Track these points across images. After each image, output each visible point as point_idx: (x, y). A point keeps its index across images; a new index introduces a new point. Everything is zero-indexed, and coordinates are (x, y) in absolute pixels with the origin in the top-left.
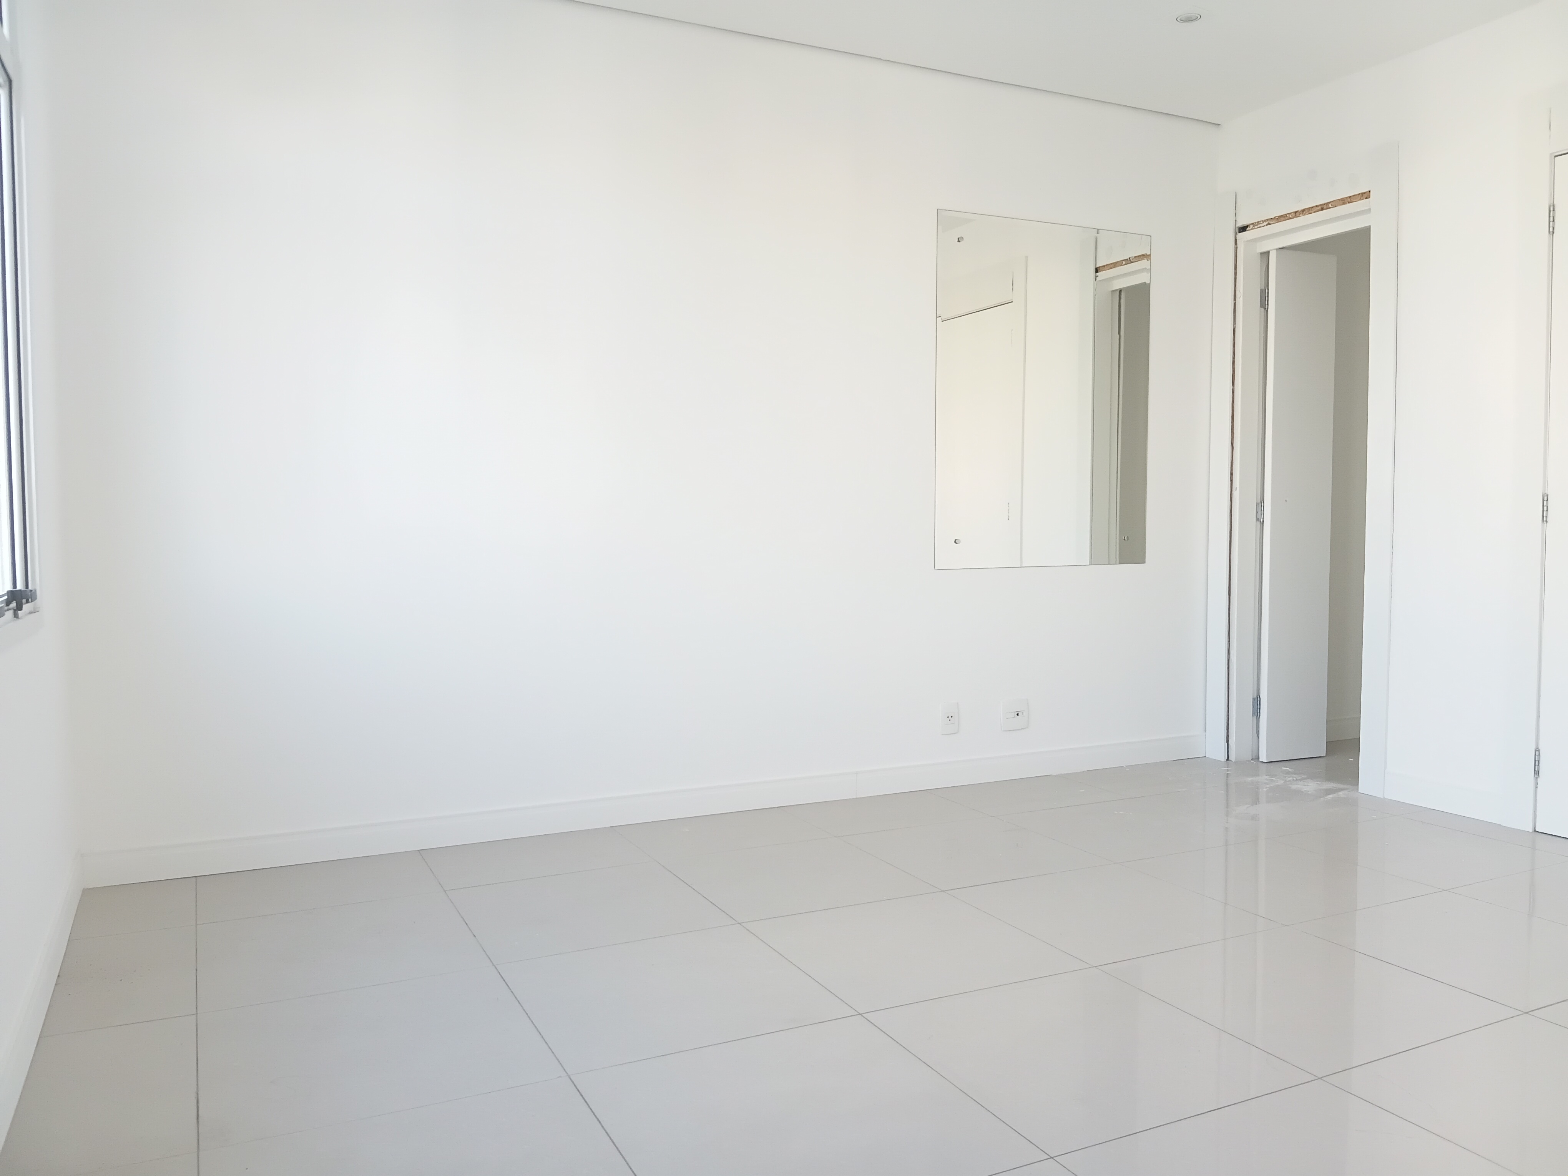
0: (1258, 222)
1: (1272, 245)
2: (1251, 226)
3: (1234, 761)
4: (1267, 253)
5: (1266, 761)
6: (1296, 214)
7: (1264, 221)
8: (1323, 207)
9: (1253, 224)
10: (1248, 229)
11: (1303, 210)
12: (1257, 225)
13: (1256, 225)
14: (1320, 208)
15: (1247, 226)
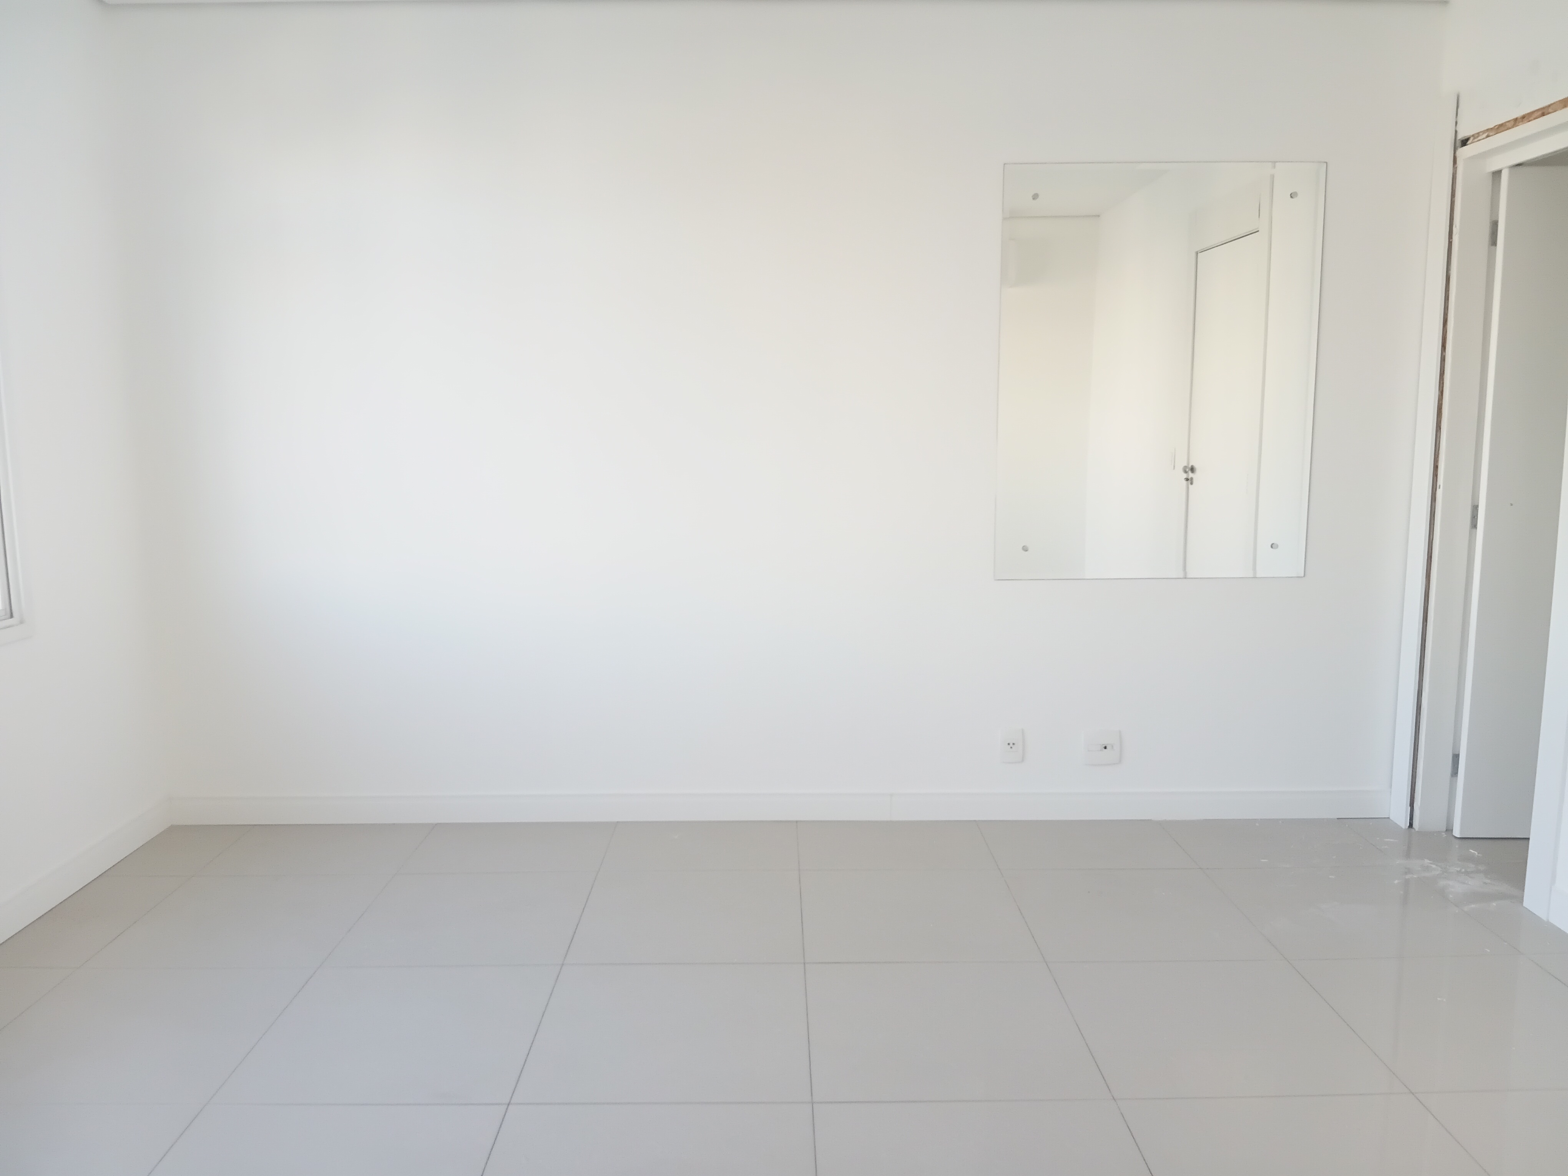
0: (1478, 133)
1: (1503, 162)
2: (1471, 139)
3: (1417, 830)
4: (1497, 174)
5: (1458, 836)
6: (1516, 122)
7: (1484, 132)
8: (1543, 112)
9: (1473, 136)
10: (1468, 142)
11: (1523, 117)
12: (1478, 137)
13: (1476, 136)
14: (1540, 113)
15: (1467, 139)
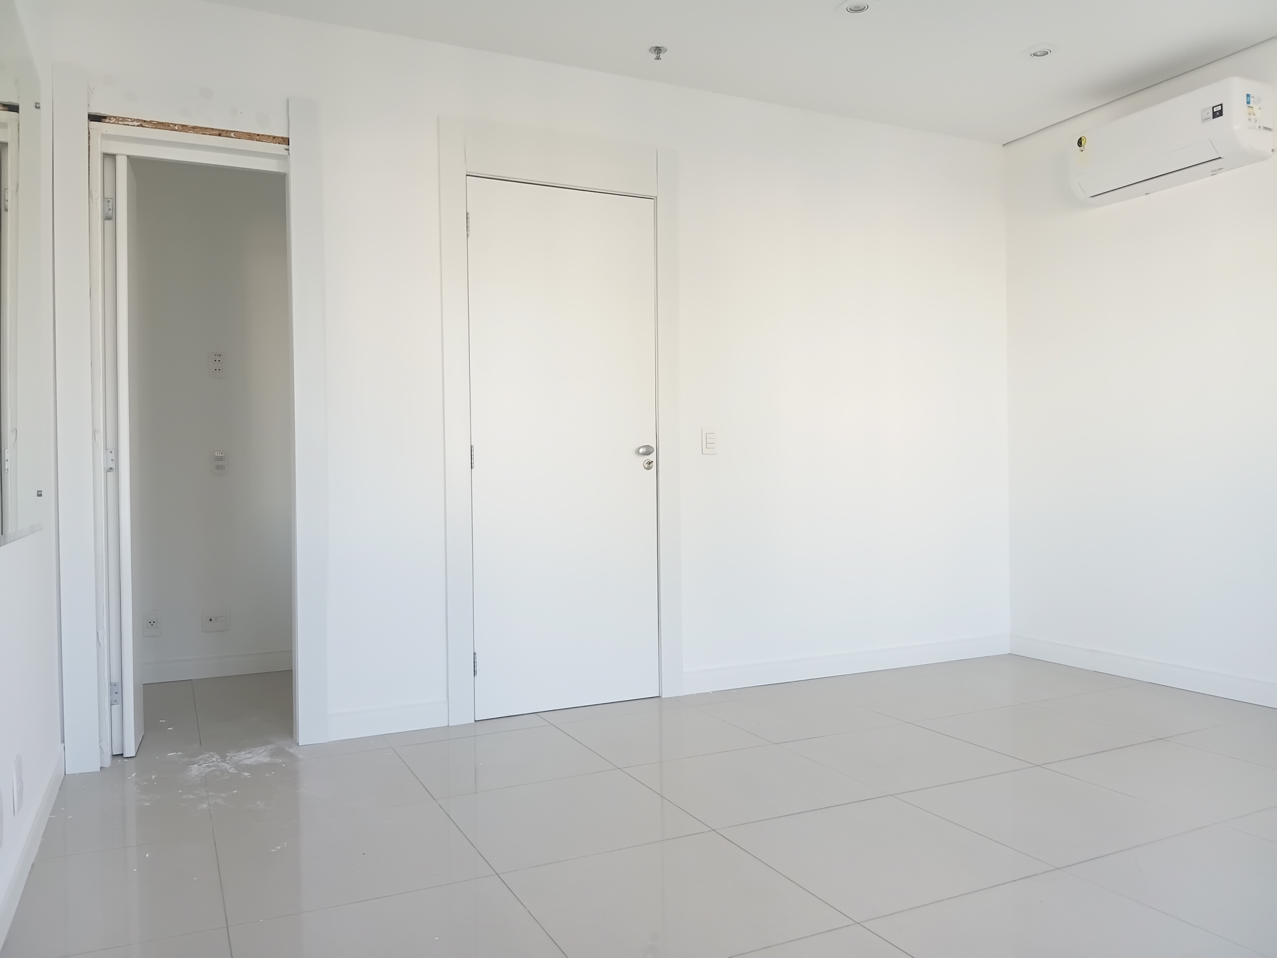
0: (122, 118)
2: (114, 120)
5: (134, 756)
7: (133, 120)
9: (114, 117)
10: (107, 121)
12: (121, 121)
15: (105, 117)
